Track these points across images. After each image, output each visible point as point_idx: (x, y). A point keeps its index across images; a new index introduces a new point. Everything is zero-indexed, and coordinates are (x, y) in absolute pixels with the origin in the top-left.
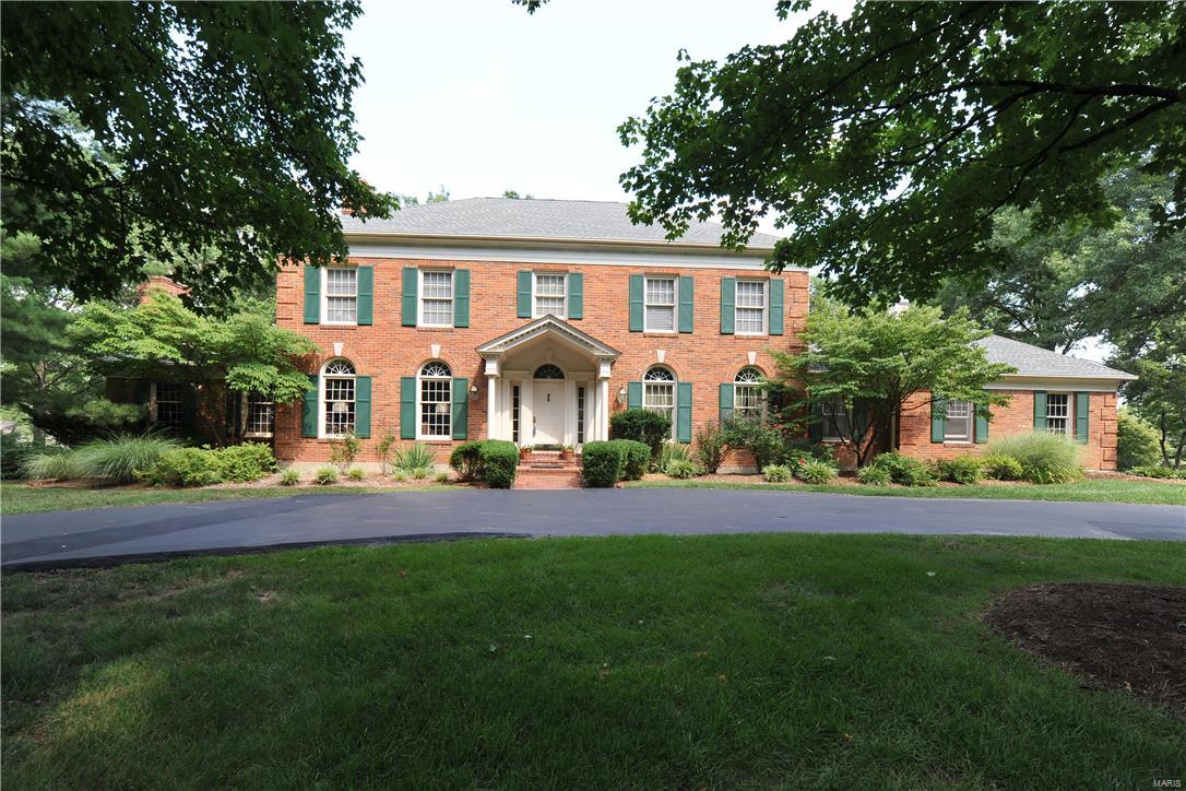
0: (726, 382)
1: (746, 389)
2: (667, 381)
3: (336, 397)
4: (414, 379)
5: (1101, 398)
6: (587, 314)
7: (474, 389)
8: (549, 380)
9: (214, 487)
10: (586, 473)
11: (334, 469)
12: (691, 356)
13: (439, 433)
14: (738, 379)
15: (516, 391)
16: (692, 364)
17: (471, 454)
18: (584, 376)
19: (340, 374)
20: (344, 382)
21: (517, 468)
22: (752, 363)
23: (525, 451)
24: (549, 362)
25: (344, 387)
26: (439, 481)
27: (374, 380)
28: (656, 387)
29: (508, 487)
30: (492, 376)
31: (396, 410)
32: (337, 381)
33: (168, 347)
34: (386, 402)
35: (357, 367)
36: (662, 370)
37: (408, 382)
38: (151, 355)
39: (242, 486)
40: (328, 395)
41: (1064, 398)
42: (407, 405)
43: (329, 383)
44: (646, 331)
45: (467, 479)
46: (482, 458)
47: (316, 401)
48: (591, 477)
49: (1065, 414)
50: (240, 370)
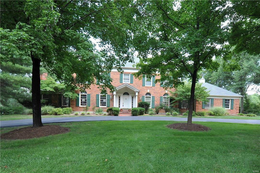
0: (161, 96)
1: (165, 98)
2: (150, 96)
3: (83, 98)
4: (99, 95)
5: (236, 100)
6: (134, 82)
7: (111, 97)
8: (126, 95)
9: (62, 115)
10: (132, 113)
11: (84, 112)
12: (154, 91)
13: (104, 106)
14: (164, 96)
15: (119, 97)
16: (154, 93)
17: (111, 110)
18: (133, 95)
19: (84, 94)
20: (84, 95)
21: (119, 113)
22: (166, 92)
23: (121, 109)
24: (126, 92)
25: (84, 96)
26: (104, 115)
27: (91, 95)
28: (147, 97)
29: (118, 116)
30: (115, 95)
31: (95, 101)
32: (83, 95)
33: (52, 89)
34: (93, 99)
35: (87, 92)
36: (149, 94)
37: (98, 95)
38: (49, 90)
39: (67, 115)
40: (81, 98)
41: (229, 100)
42: (97, 100)
43: (81, 95)
44: (146, 86)
45: (110, 115)
46: (113, 110)
47: (79, 99)
48: (133, 114)
49: (229, 103)
50: (66, 93)
